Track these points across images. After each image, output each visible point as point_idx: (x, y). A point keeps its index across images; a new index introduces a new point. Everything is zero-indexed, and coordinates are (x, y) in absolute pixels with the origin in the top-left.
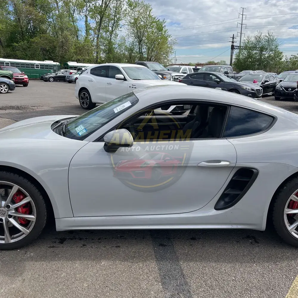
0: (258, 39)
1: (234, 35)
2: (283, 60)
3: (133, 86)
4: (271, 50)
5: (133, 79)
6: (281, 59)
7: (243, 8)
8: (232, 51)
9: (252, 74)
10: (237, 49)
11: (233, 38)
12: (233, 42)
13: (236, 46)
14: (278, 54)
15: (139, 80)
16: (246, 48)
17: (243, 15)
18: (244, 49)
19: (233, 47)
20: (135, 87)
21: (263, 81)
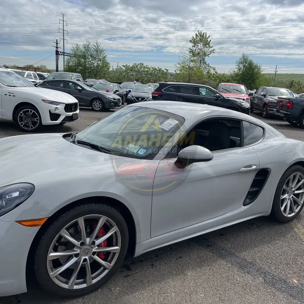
0: (87, 48)
1: (57, 40)
2: (110, 70)
3: (10, 94)
4: (100, 60)
5: (7, 86)
6: (108, 69)
7: (63, 14)
8: (57, 57)
9: (102, 83)
10: (62, 55)
11: (57, 43)
12: (57, 48)
13: (61, 52)
14: (106, 65)
15: (14, 87)
16: (75, 55)
17: (63, 21)
18: (74, 57)
19: (57, 53)
20: (13, 95)
21: (114, 90)
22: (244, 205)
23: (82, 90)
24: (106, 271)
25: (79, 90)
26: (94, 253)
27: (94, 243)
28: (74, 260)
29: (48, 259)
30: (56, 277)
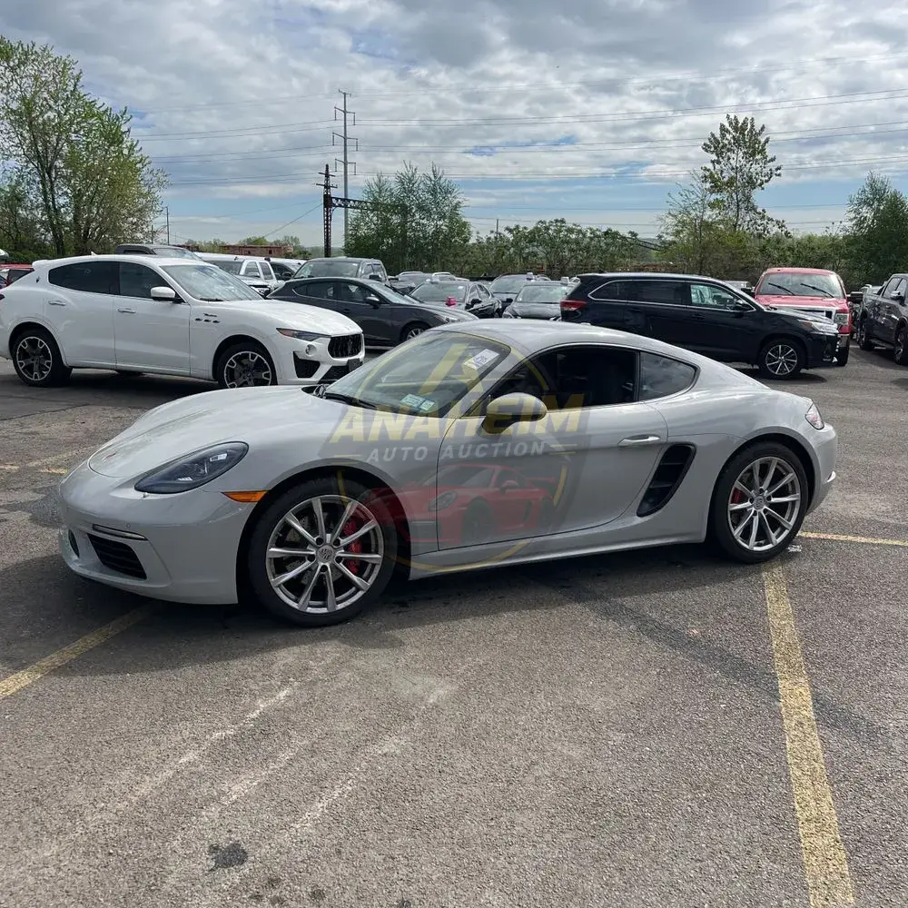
0: (407, 183)
1: (327, 166)
2: (471, 242)
3: (207, 318)
4: (443, 217)
5: (201, 299)
6: (466, 240)
7: (345, 94)
8: (327, 212)
9: (436, 283)
10: (340, 206)
11: (327, 175)
12: (327, 187)
13: (337, 199)
14: (461, 228)
15: (217, 300)
16: (376, 206)
17: (345, 112)
18: (372, 211)
19: (328, 201)
20: (212, 319)
21: (468, 300)
22: (640, 515)
23: (379, 303)
24: (360, 594)
25: (372, 302)
26: (339, 560)
27: (337, 542)
28: (307, 564)
29: (268, 556)
30: (279, 586)
